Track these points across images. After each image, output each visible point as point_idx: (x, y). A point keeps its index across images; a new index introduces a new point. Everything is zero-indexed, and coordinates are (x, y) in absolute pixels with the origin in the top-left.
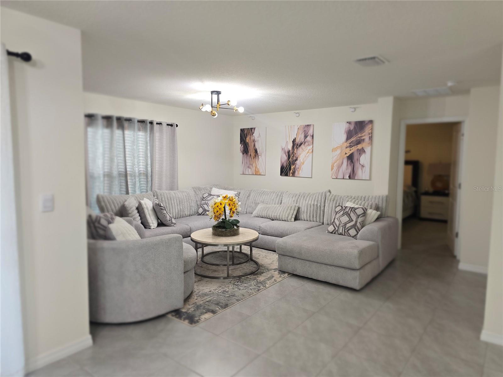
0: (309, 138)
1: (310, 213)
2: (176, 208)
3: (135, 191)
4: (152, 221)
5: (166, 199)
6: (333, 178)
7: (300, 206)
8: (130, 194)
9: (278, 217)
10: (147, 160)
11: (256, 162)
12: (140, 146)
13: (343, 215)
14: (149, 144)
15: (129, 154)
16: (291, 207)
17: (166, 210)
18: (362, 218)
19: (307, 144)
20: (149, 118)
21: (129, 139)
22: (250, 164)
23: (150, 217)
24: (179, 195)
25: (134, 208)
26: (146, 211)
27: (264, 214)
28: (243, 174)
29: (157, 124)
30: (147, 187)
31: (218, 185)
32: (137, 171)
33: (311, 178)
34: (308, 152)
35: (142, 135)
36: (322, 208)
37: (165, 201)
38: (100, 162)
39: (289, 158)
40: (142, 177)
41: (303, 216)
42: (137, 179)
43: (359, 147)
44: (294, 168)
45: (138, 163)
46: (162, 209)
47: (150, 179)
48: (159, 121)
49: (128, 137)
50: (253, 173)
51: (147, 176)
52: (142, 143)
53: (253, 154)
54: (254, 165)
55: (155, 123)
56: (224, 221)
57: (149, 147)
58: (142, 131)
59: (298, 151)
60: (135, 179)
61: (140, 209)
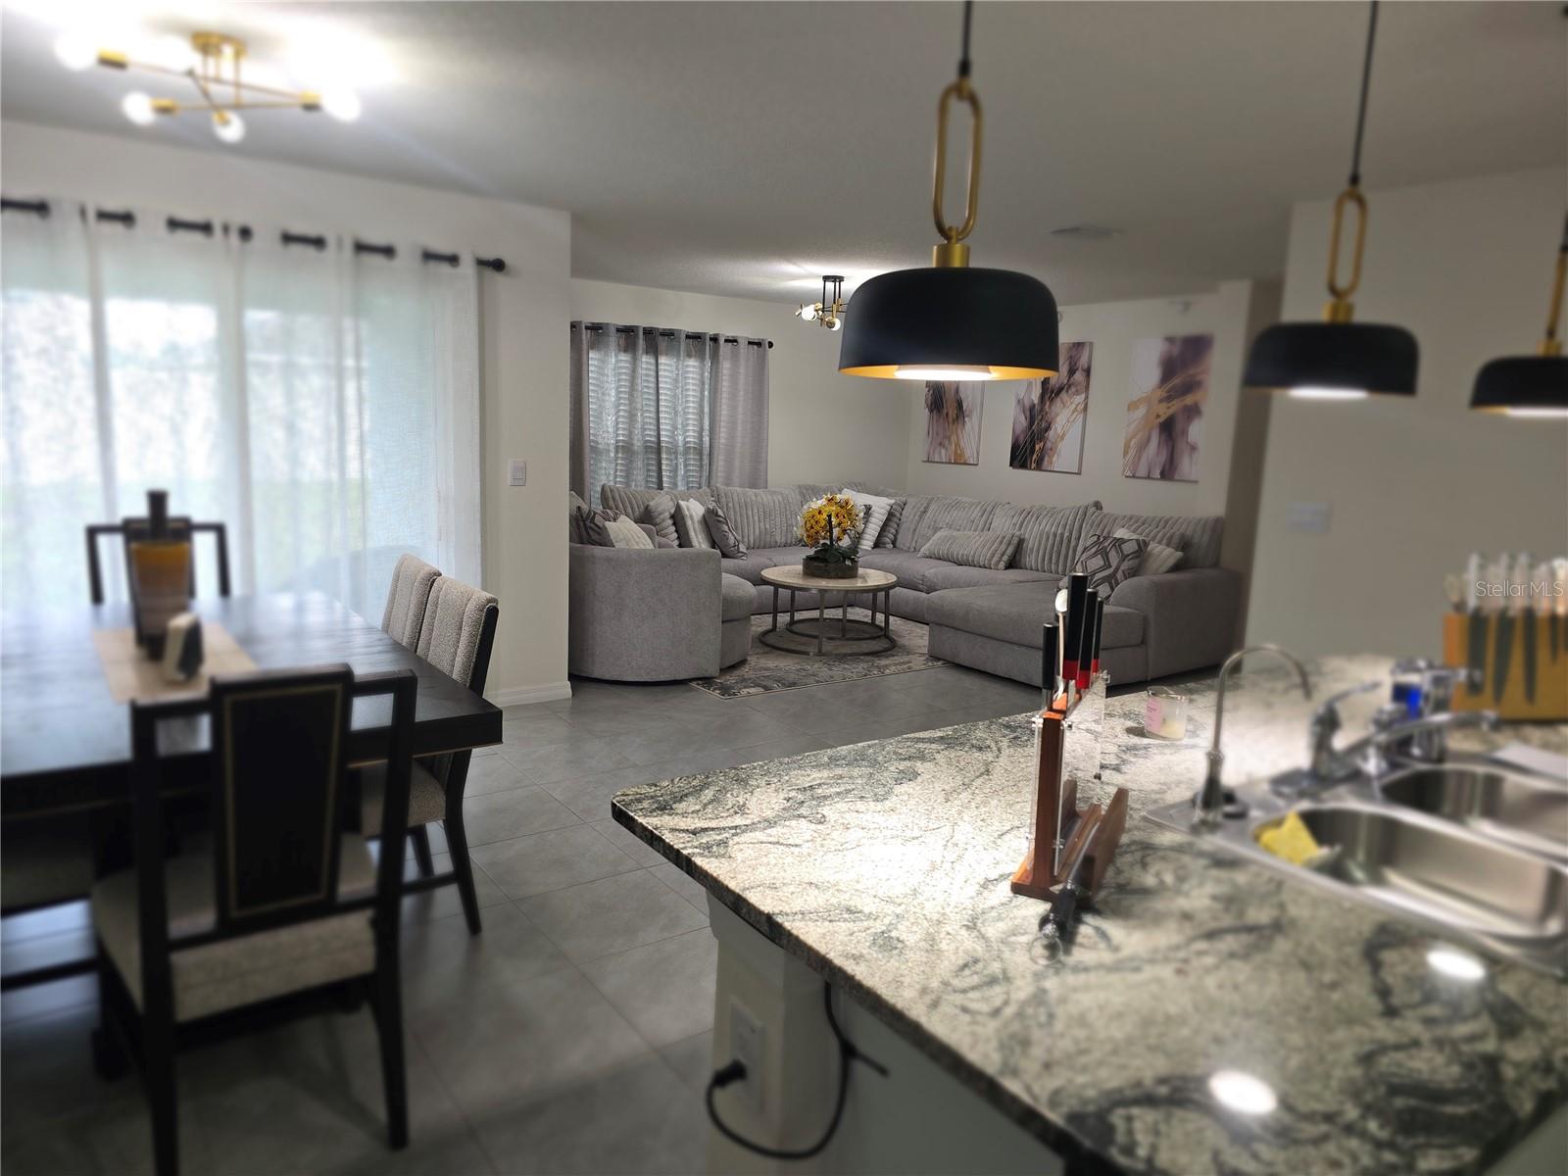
0: (1079, 376)
1: (1045, 553)
2: (757, 526)
3: (675, 485)
4: (699, 543)
5: (737, 506)
6: (1127, 477)
7: (1027, 536)
8: (665, 489)
9: (970, 558)
10: (701, 419)
11: (959, 432)
12: (687, 390)
13: (1095, 554)
14: (707, 386)
15: (667, 407)
16: (1004, 538)
17: (727, 525)
18: (1130, 562)
19: (1073, 389)
20: (710, 330)
21: (666, 374)
22: (945, 437)
23: (696, 534)
24: (765, 499)
25: (667, 515)
26: (689, 522)
27: (943, 550)
28: (928, 461)
29: (726, 341)
30: (701, 477)
31: (860, 485)
32: (680, 444)
33: (1079, 474)
34: (1075, 410)
35: (694, 366)
36: (1073, 544)
37: (734, 509)
38: (610, 421)
39: (1031, 424)
40: (692, 457)
41: (1030, 559)
42: (681, 461)
43: (1189, 400)
44: (1042, 450)
45: (685, 425)
46: (719, 521)
47: (706, 461)
48: (730, 334)
49: (665, 370)
50: (950, 459)
51: (700, 453)
52: (693, 384)
53: (952, 413)
54: (954, 438)
55: (722, 341)
56: (826, 549)
57: (706, 393)
58: (695, 356)
59: (1053, 407)
60: (676, 458)
61: (678, 518)
